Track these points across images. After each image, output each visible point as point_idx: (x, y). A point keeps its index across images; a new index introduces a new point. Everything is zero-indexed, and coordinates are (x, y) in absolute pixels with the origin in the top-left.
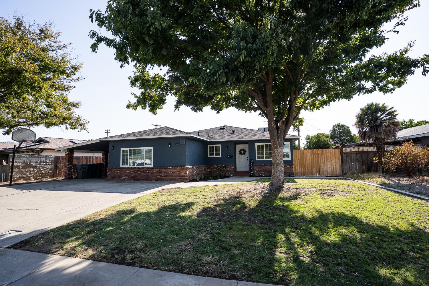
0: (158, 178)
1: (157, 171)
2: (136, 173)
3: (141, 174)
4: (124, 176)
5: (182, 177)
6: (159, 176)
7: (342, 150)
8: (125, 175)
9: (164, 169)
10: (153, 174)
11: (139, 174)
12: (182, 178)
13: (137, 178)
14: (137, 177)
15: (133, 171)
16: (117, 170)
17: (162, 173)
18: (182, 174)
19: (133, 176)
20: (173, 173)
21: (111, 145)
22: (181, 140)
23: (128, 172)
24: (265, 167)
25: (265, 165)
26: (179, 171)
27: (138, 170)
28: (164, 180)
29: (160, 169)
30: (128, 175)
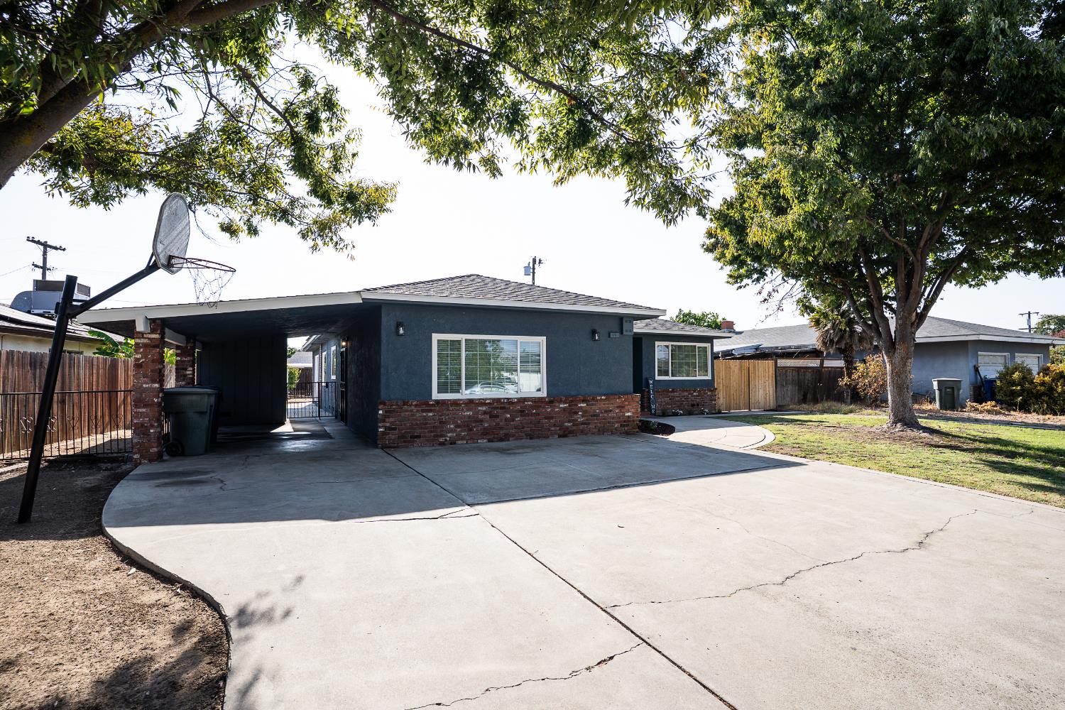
0: (567, 428)
1: (564, 409)
2: (497, 416)
3: (513, 420)
4: (451, 431)
5: (629, 421)
6: (569, 422)
7: (776, 363)
8: (457, 426)
9: (583, 401)
10: (552, 418)
11: (506, 419)
12: (627, 426)
13: (501, 432)
14: (502, 428)
15: (485, 413)
16: (423, 411)
17: (577, 413)
18: (629, 414)
19: (485, 429)
20: (606, 411)
21: (387, 321)
22: (624, 324)
23: (469, 417)
24: (672, 394)
25: (673, 391)
26: (621, 407)
27: (501, 408)
28: (582, 432)
29: (573, 401)
30: (467, 425)
